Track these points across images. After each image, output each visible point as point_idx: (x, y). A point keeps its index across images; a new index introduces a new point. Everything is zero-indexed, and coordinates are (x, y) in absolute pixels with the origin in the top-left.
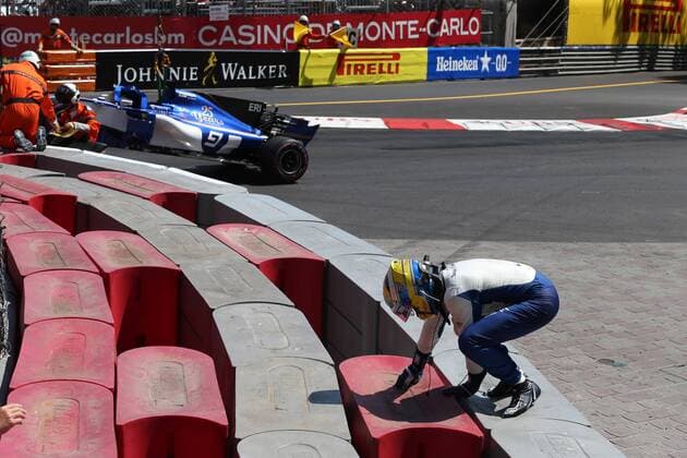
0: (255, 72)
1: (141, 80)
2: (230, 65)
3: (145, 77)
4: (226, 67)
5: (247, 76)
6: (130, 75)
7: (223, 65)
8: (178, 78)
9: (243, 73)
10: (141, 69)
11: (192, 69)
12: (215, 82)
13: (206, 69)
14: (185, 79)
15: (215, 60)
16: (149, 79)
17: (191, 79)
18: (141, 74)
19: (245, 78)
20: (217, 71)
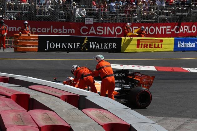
0: (103, 46)
1: (57, 48)
2: (93, 43)
3: (58, 47)
4: (91, 43)
5: (100, 47)
6: (52, 46)
7: (90, 42)
8: (71, 47)
9: (98, 46)
10: (57, 43)
11: (77, 44)
12: (87, 50)
13: (83, 44)
14: (74, 48)
15: (87, 40)
16: (60, 48)
17: (77, 48)
18: (57, 45)
19: (99, 48)
20: (88, 45)
